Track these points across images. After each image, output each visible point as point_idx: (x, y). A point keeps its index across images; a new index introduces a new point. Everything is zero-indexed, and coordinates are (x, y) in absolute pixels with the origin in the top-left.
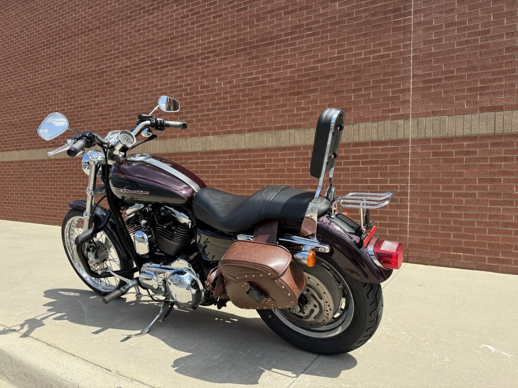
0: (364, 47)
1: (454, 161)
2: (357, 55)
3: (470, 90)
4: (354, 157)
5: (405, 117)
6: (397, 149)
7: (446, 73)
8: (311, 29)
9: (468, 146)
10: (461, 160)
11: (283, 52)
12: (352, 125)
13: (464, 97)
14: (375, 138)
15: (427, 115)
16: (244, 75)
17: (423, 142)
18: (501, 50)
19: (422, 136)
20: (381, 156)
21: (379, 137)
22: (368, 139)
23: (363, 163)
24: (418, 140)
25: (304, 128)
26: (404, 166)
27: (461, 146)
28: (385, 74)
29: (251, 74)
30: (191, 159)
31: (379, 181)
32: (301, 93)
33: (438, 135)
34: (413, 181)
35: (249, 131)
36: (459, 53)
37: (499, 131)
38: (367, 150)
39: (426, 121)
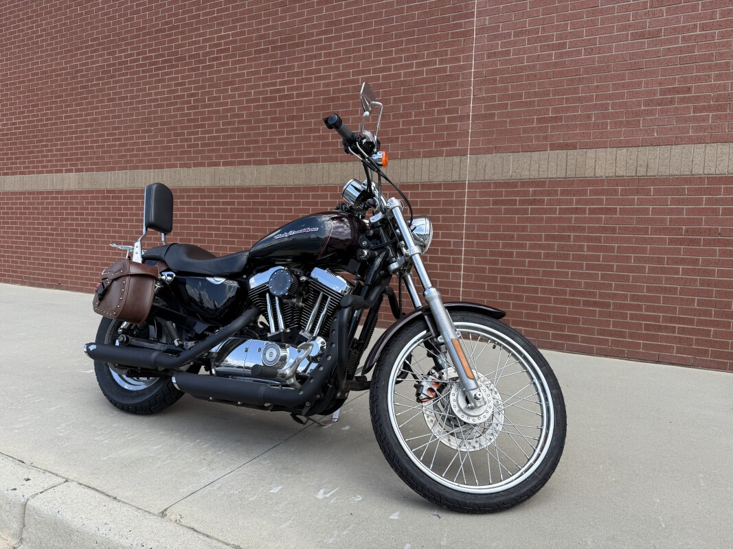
0: (416, 57)
1: (518, 211)
2: (407, 66)
3: (540, 120)
6: (452, 194)
7: (513, 96)
8: (350, 28)
9: (535, 193)
10: (525, 211)
11: (315, 57)
12: (399, 161)
13: (532, 130)
14: (425, 179)
15: (488, 151)
16: (265, 85)
17: (482, 186)
18: (578, 71)
19: (481, 178)
21: (431, 177)
22: (417, 180)
24: (477, 183)
26: (459, 217)
27: (526, 193)
28: (441, 95)
29: (274, 84)
30: (196, 197)
34: (468, 236)
35: (272, 162)
36: (529, 72)
37: (571, 173)
38: (416, 195)
39: (487, 159)
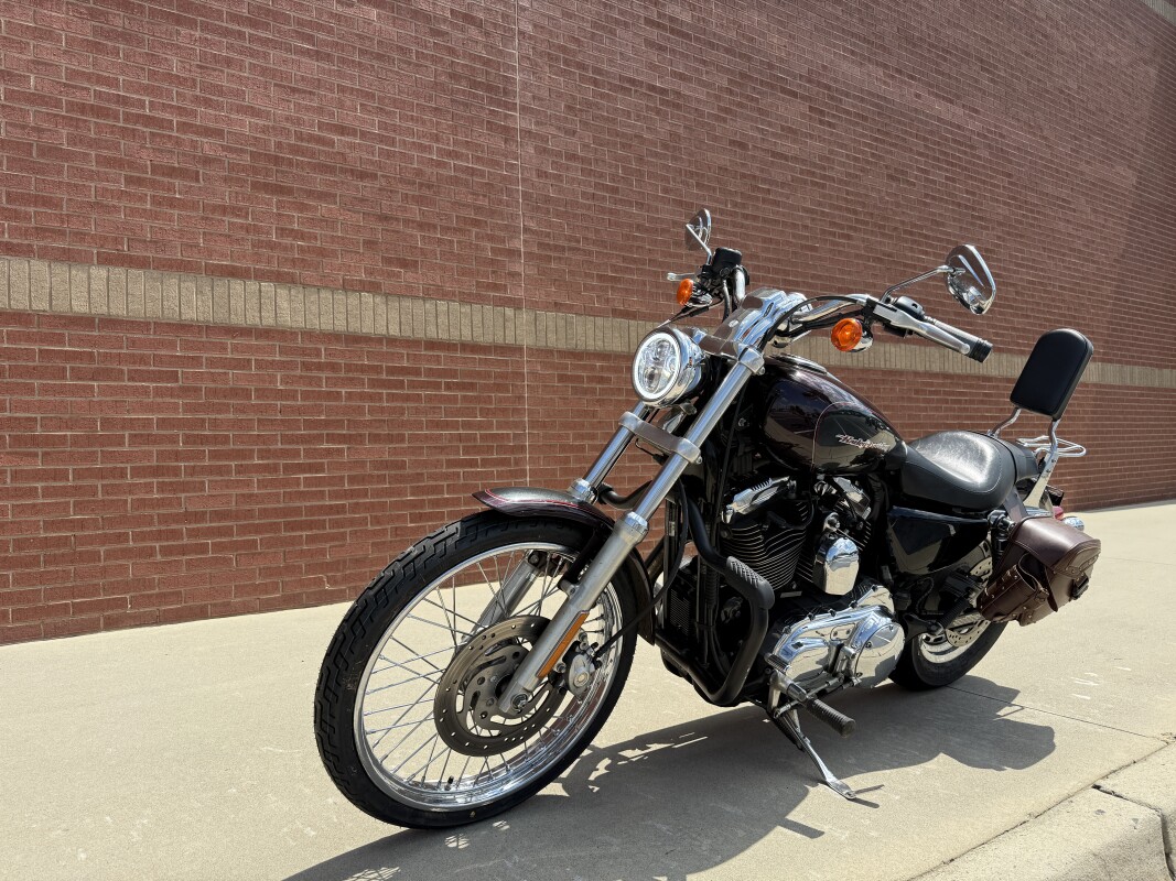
0: (437, 138)
1: (585, 391)
2: (423, 148)
3: (600, 277)
4: (430, 372)
5: (516, 304)
6: (506, 362)
7: (570, 239)
8: (309, 39)
9: (602, 369)
10: (593, 391)
11: (227, 62)
12: (421, 302)
13: (593, 288)
14: (467, 336)
15: (547, 307)
16: (72, 74)
17: (544, 353)
18: (631, 226)
19: (542, 344)
20: (479, 374)
21: (474, 335)
22: (455, 336)
23: (449, 386)
24: (537, 350)
25: (305, 286)
26: (519, 398)
27: (594, 368)
28: (478, 209)
31: (480, 426)
32: (289, 191)
33: (562, 345)
34: (533, 424)
35: (105, 260)
36: (584, 212)
38: (453, 359)
39: (549, 318)
